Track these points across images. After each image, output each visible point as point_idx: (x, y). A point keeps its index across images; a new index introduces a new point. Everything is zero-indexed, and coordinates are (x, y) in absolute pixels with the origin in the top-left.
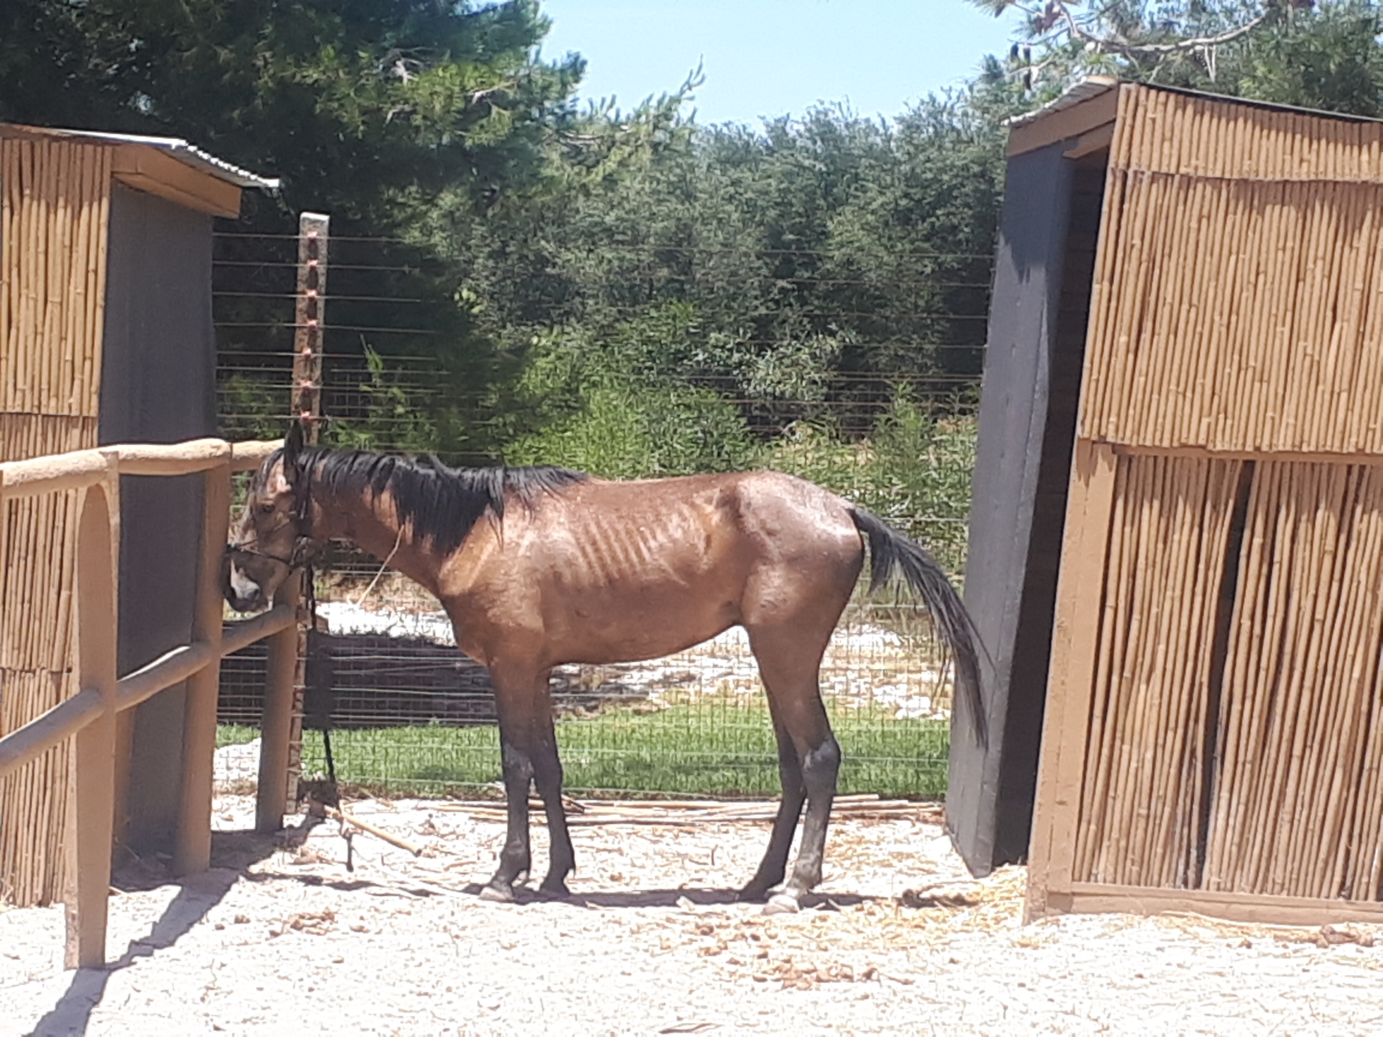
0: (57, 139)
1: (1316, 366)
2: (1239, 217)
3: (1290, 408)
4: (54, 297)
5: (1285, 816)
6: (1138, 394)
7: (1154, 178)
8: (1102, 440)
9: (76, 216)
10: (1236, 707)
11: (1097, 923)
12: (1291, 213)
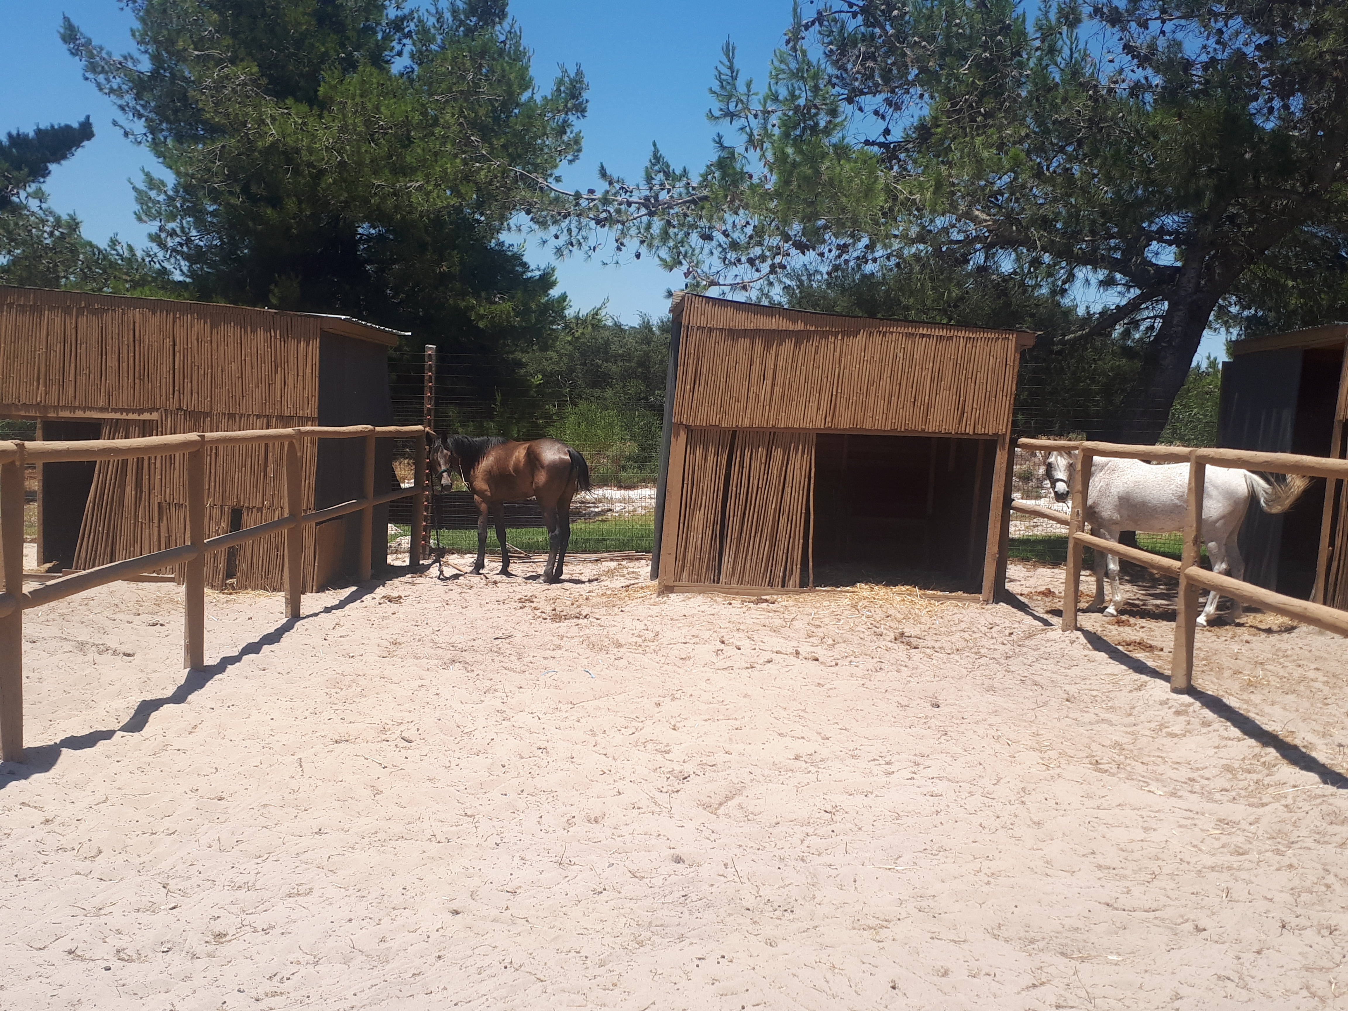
0: (300, 316)
1: (757, 396)
2: (729, 343)
3: (749, 411)
4: (301, 374)
5: (749, 557)
6: (694, 406)
7: (698, 328)
8: (681, 423)
9: (308, 345)
10: (731, 519)
11: (681, 597)
12: (748, 341)
